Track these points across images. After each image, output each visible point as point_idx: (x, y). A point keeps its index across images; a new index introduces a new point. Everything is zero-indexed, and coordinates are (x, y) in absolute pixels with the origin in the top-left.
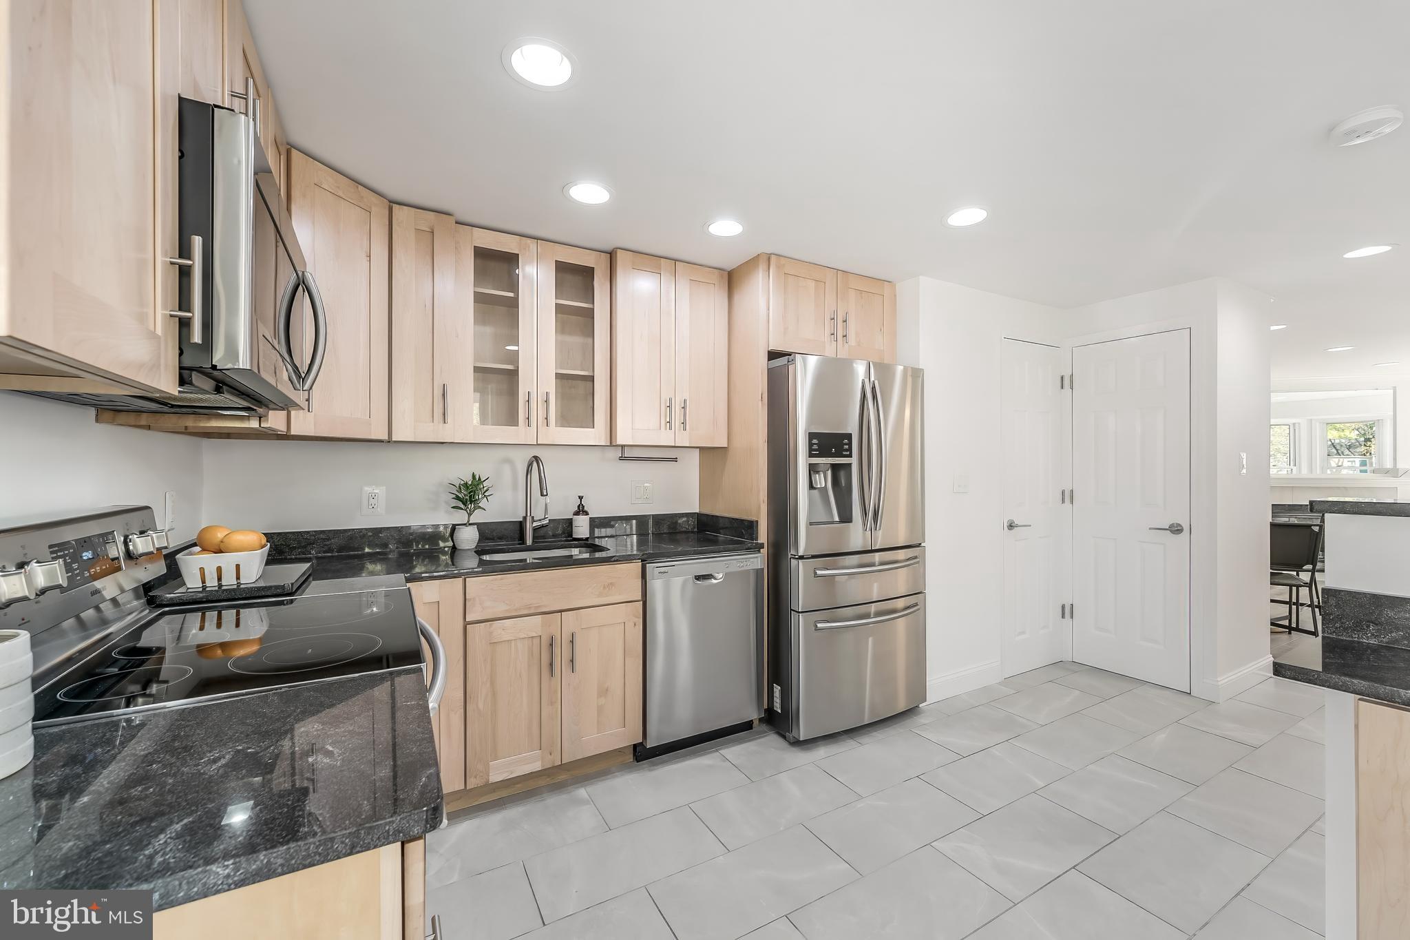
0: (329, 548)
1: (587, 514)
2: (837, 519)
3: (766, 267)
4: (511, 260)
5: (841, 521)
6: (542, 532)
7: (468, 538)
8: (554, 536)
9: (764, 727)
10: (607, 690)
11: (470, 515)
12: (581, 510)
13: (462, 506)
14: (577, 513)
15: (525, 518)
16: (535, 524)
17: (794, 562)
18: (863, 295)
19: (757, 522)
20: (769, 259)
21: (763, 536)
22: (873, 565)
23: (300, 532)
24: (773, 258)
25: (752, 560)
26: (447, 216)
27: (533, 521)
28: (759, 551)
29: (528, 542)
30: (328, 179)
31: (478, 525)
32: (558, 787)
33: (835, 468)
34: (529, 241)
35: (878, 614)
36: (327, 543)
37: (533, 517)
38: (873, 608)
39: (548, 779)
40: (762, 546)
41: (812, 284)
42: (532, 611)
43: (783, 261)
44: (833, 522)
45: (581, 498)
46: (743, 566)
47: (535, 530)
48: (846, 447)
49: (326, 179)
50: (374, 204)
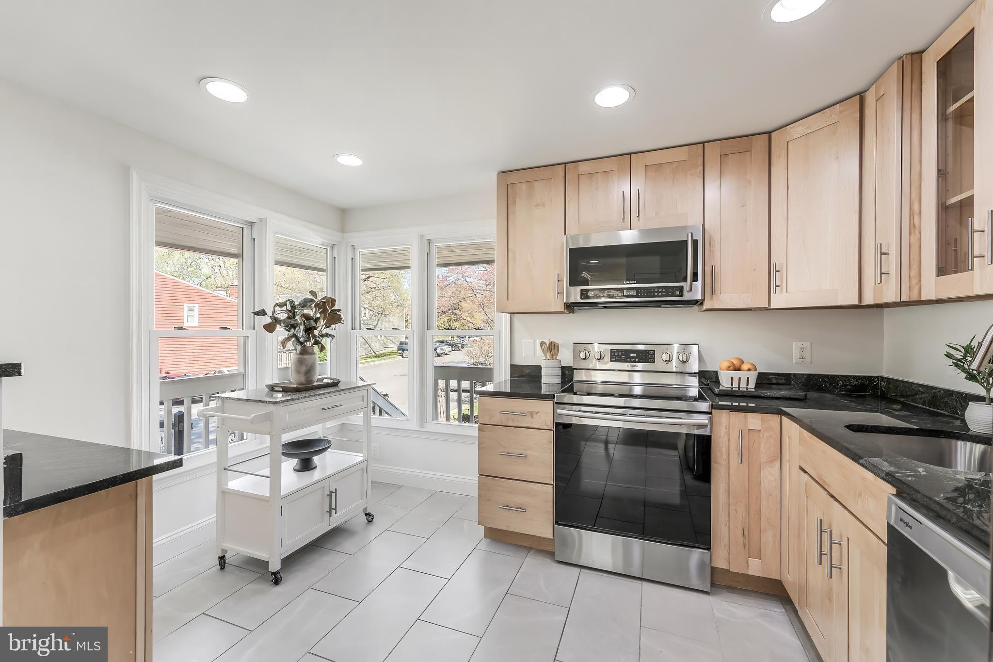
49: (797, 130)
50: (841, 112)
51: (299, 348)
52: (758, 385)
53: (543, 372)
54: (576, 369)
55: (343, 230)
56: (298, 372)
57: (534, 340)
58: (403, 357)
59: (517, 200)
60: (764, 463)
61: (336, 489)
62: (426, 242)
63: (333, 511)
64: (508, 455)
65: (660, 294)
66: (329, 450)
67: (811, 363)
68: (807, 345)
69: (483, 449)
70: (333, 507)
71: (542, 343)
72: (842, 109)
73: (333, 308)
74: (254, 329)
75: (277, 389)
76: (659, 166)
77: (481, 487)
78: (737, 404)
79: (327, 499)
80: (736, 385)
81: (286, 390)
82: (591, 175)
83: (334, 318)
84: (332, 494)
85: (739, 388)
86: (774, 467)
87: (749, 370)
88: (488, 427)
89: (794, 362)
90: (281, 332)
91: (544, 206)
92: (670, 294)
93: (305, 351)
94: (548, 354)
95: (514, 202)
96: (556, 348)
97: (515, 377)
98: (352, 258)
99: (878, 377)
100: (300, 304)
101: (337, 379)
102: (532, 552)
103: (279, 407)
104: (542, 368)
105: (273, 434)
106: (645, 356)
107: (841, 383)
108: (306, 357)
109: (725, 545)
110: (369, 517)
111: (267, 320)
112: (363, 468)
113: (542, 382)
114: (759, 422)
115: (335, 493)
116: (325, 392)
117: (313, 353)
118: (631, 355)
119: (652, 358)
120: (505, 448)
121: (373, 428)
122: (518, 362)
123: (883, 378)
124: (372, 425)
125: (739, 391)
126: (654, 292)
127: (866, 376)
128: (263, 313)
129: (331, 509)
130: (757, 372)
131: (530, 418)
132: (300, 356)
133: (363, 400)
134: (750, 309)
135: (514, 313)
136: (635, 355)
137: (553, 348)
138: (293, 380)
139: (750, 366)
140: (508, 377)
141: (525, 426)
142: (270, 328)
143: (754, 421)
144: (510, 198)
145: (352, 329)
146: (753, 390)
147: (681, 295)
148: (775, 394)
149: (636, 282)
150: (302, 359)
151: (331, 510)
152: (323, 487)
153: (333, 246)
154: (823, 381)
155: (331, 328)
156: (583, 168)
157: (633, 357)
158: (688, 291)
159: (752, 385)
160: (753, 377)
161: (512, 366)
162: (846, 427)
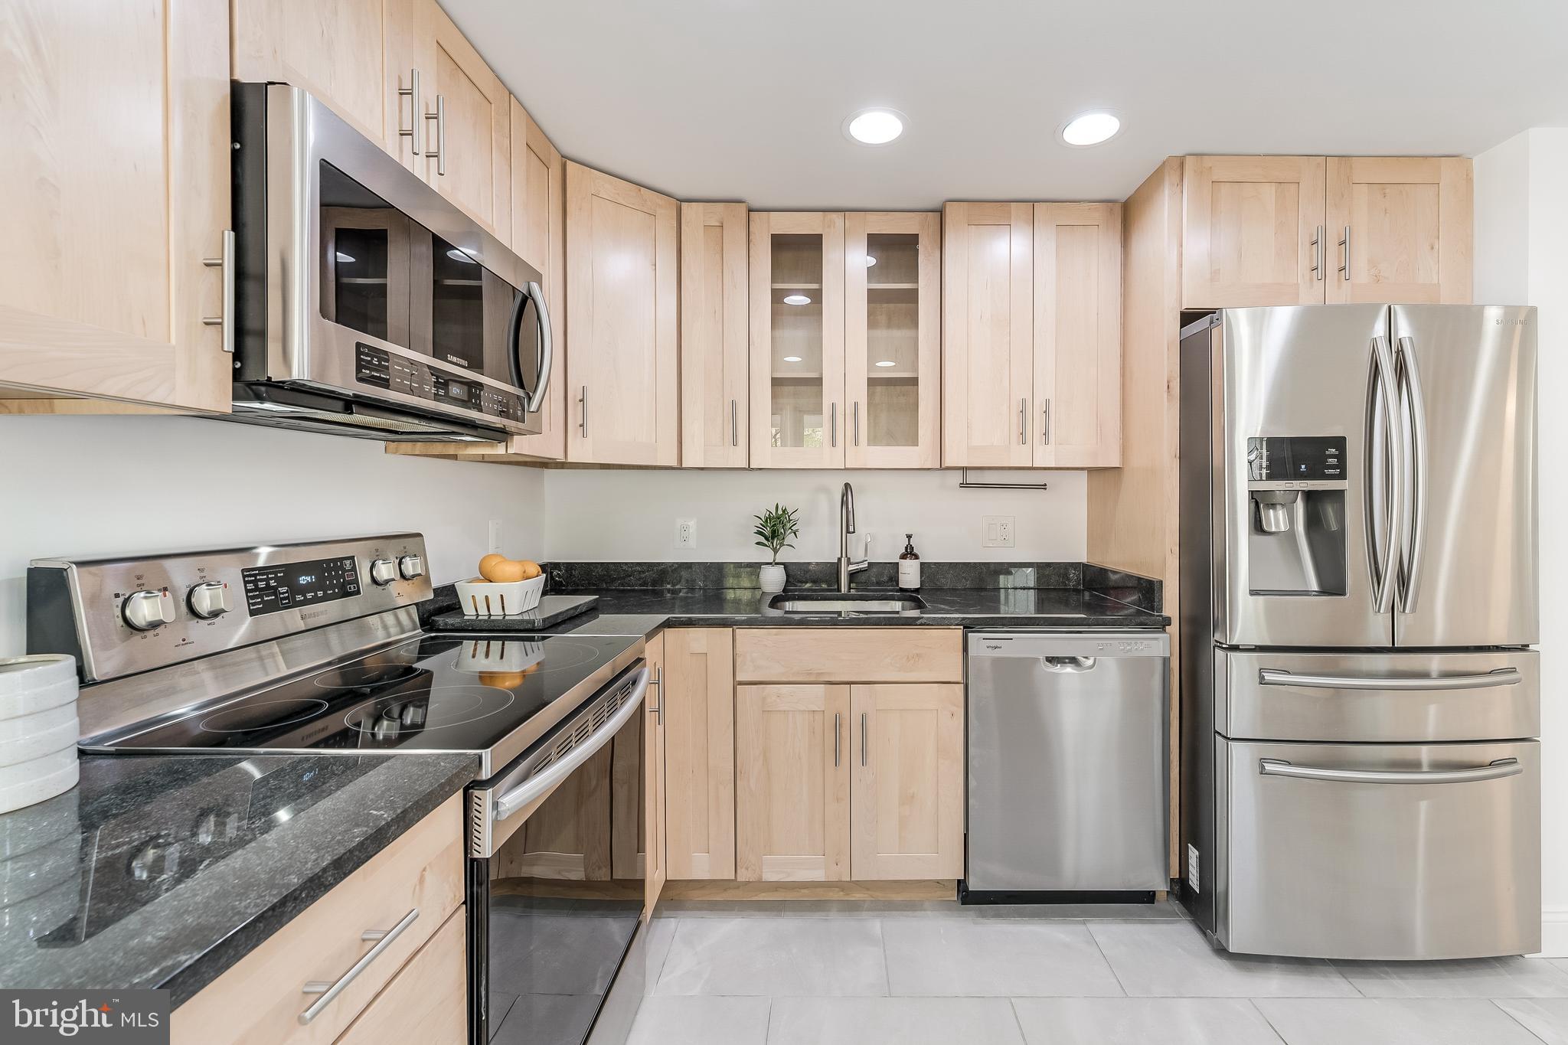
0: (644, 582)
1: (916, 557)
2: (1314, 586)
3: (1176, 179)
4: (814, 243)
5: (1324, 591)
6: (863, 578)
7: (773, 580)
8: (878, 583)
9: (1176, 906)
10: (913, 797)
11: (776, 551)
12: (909, 553)
13: (766, 542)
14: (903, 557)
15: (840, 559)
16: (852, 568)
17: (1219, 653)
18: (1387, 191)
19: (1161, 582)
20: (1182, 165)
21: (1171, 604)
22: (1425, 675)
23: (619, 563)
24: (1189, 161)
25: (1145, 642)
26: (740, 204)
27: (849, 563)
28: (1164, 631)
29: (843, 590)
30: (607, 187)
31: (786, 565)
32: (851, 907)
33: (1310, 496)
34: (834, 215)
35: (1439, 766)
36: (643, 576)
37: (849, 559)
38: (1425, 753)
39: (842, 893)
40: (1167, 621)
41: (1269, 192)
42: (812, 679)
43: (1208, 162)
44: (1306, 593)
45: (909, 537)
46: (1130, 650)
47: (852, 576)
48: (1333, 461)
49: (604, 187)
50: (659, 206)
72: (661, 203)
76: (454, 69)
92: (511, 411)
106: (335, 577)
118: (304, 581)
119: (352, 583)
136: (312, 580)
147: (523, 418)
149: (466, 364)
157: (309, 587)
158: (530, 413)
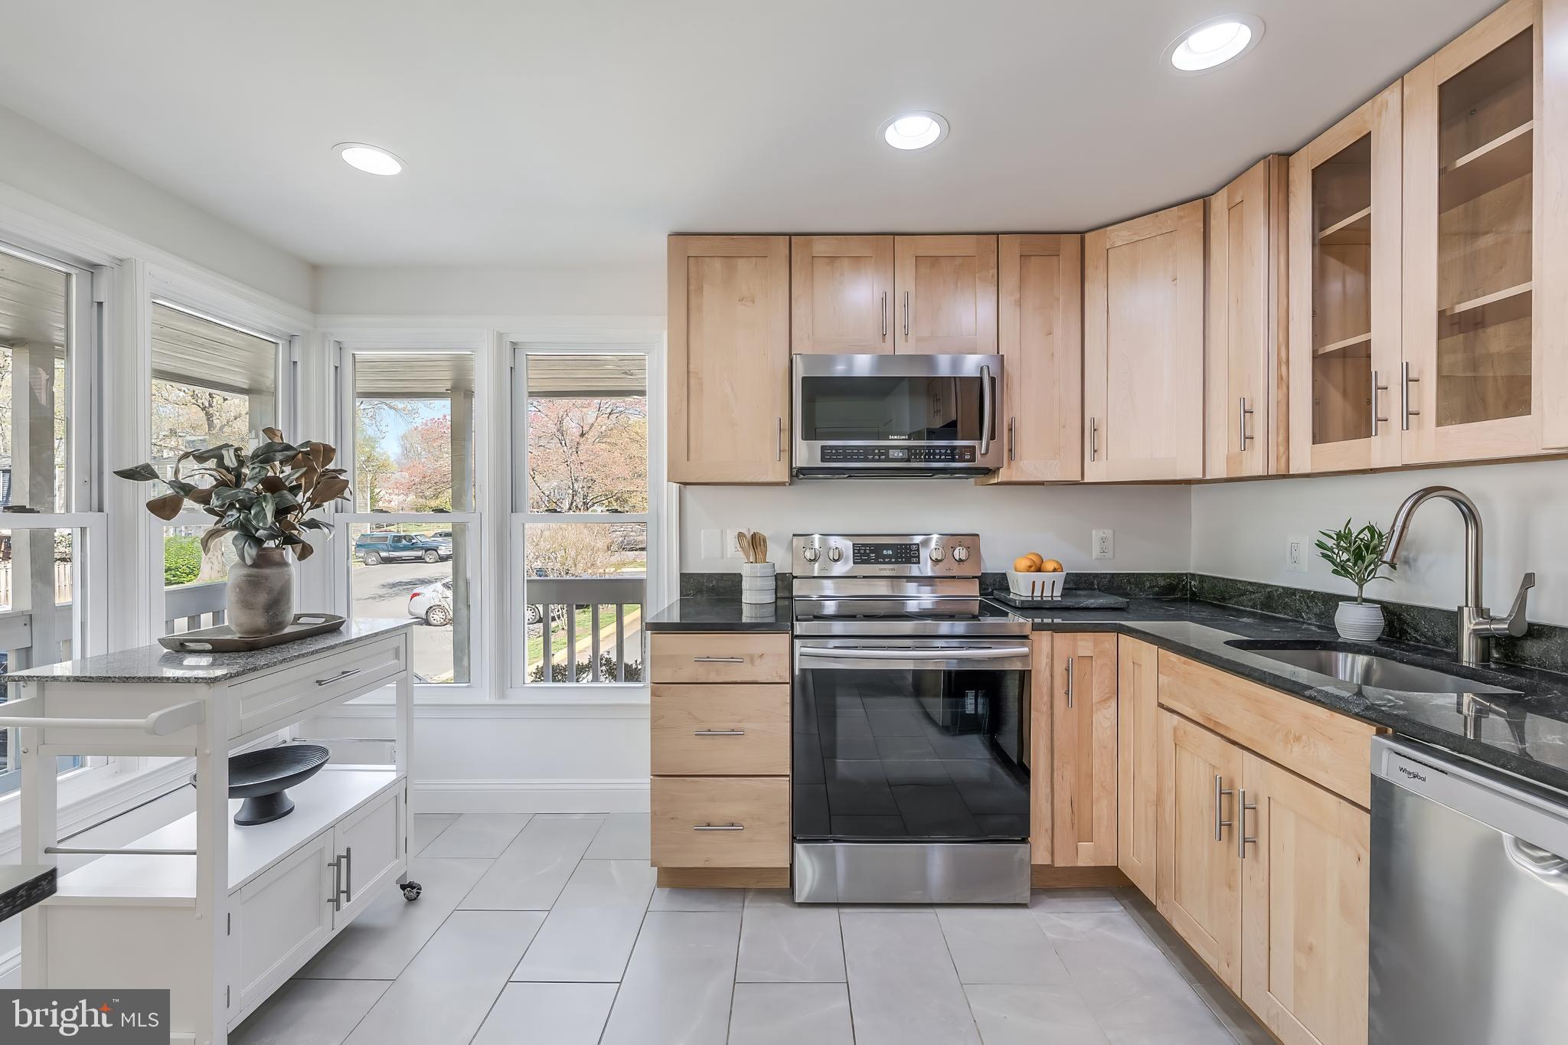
10: (1311, 949)
34: (1387, 93)
42: (1211, 726)
49: (1120, 236)
50: (1181, 218)
51: (251, 552)
52: (1067, 591)
53: (745, 585)
54: (796, 577)
55: (315, 308)
56: (246, 604)
57: (722, 532)
58: (366, 565)
59: (704, 286)
60: (1098, 703)
61: (348, 850)
62: (508, 349)
63: (343, 896)
64: (709, 734)
65: (943, 457)
66: (326, 766)
67: (1114, 558)
68: (1109, 533)
69: (658, 726)
70: (343, 887)
71: (741, 535)
72: (1182, 214)
73: (327, 467)
74: (101, 510)
75: (192, 646)
76: (934, 260)
77: (656, 796)
78: (1050, 621)
79: (329, 875)
80: (1038, 593)
81: (220, 649)
82: (832, 259)
83: (331, 487)
84: (342, 860)
85: (1042, 596)
86: (1110, 707)
87: (1055, 570)
88: (670, 688)
89: (1094, 558)
90: (195, 519)
91: (754, 302)
92: (957, 457)
93: (264, 560)
94: (752, 553)
95: (700, 289)
96: (762, 543)
97: (688, 595)
98: (336, 368)
99: (1186, 574)
100: (255, 456)
101: (334, 617)
102: (750, 896)
103: (222, 688)
104: (744, 579)
105: (207, 751)
106: (906, 553)
107: (1148, 584)
108: (267, 571)
109: (1046, 830)
110: (411, 891)
111: (160, 490)
112: (398, 795)
113: (743, 601)
114: (1090, 644)
115: (348, 857)
116: (318, 647)
117: (284, 564)
118: (885, 552)
119: (915, 557)
120: (703, 722)
121: (416, 707)
122: (693, 568)
123: (1193, 576)
124: (415, 703)
125: (1043, 601)
126: (935, 454)
127: (1174, 574)
128: (142, 474)
129: (339, 892)
130: (1064, 573)
131: (750, 665)
132: (255, 571)
133: (397, 657)
134: (1041, 483)
135: (686, 484)
136: (890, 552)
137: (756, 544)
138: (232, 622)
139: (1055, 565)
140: (676, 596)
141: (738, 680)
142: (164, 508)
143: (1085, 644)
144: (693, 281)
145: (337, 512)
146: (1060, 599)
147: (973, 460)
148: (1093, 603)
149: (907, 437)
150: (258, 577)
151: (340, 894)
152: (320, 850)
153: (291, 340)
154: (1129, 582)
155: (322, 508)
156: (820, 247)
157: (888, 556)
158: (982, 454)
159: (1058, 592)
160: (1060, 578)
161: (682, 575)
162: (1225, 643)
